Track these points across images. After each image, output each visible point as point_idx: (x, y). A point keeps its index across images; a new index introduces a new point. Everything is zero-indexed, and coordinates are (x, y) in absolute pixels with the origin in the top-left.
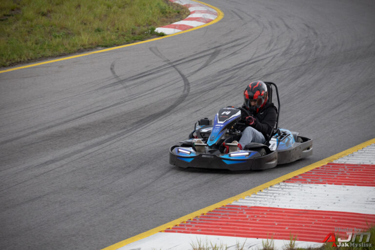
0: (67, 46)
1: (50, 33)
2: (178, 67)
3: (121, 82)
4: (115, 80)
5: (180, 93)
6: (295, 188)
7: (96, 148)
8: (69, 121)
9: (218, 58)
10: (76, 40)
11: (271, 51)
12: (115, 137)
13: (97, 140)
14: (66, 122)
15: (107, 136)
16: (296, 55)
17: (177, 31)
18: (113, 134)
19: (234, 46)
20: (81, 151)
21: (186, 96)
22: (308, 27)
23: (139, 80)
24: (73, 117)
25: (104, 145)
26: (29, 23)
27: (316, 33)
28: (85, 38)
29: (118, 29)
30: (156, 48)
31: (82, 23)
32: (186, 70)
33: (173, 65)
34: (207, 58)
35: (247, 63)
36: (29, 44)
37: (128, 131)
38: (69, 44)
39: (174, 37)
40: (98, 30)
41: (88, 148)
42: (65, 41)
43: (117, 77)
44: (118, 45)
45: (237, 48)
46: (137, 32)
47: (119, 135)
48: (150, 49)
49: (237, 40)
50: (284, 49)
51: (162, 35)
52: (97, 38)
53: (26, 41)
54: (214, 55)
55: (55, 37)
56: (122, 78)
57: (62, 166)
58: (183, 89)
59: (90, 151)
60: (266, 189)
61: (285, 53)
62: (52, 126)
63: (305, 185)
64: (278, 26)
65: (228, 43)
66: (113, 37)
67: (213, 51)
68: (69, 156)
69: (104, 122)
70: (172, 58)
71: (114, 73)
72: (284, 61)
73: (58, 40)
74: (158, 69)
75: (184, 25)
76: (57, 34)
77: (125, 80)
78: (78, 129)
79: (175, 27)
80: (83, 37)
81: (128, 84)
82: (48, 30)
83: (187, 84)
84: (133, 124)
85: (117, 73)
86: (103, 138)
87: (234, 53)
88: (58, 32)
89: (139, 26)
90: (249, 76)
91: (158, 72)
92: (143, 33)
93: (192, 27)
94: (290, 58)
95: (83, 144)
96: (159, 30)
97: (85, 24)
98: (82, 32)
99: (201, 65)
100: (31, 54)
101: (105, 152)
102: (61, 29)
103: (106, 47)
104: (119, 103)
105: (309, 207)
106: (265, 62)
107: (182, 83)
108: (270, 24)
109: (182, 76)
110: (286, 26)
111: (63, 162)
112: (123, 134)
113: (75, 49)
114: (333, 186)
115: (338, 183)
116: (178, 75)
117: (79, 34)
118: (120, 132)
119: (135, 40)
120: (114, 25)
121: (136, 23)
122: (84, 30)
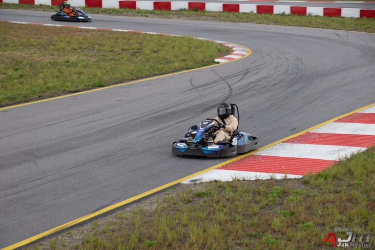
0: (167, 69)
1: (158, 61)
2: (227, 80)
3: (195, 88)
4: (192, 87)
5: (227, 94)
6: (289, 146)
7: (181, 124)
8: (167, 109)
9: (248, 75)
10: (171, 65)
11: (277, 72)
12: (191, 118)
13: (182, 119)
14: (165, 110)
15: (187, 117)
16: (291, 74)
17: (227, 61)
18: (190, 116)
19: (257, 69)
20: (172, 125)
21: (230, 95)
22: (297, 59)
23: (205, 87)
24: (169, 107)
25: (185, 122)
26: (147, 56)
27: (301, 62)
28: (177, 65)
29: (194, 60)
30: (215, 70)
31: (175, 56)
32: (230, 82)
33: (224, 79)
34: (242, 75)
35: (264, 78)
36: (147, 67)
37: (199, 115)
38: (168, 67)
39: (225, 64)
40: (184, 60)
41: (176, 123)
42: (166, 66)
43: (193, 85)
44: (194, 68)
45: (258, 70)
46: (205, 61)
47: (194, 117)
48: (212, 70)
49: (258, 66)
50: (284, 71)
51: (218, 63)
52: (183, 64)
53: (145, 66)
54: (246, 74)
55: (161, 64)
56: (196, 86)
57: (162, 133)
58: (228, 92)
59: (178, 125)
60: (272, 146)
61: (285, 73)
62: (158, 112)
63: (293, 144)
64: (281, 58)
65: (254, 67)
66: (192, 64)
67: (245, 72)
68: (166, 128)
69: (185, 110)
70: (223, 76)
71: (191, 83)
72: (284, 77)
73: (162, 65)
74: (216, 81)
75: (230, 58)
76: (162, 62)
77: (198, 87)
78: (172, 113)
79: (225, 59)
80: (176, 64)
81: (199, 89)
82: (157, 60)
83: (231, 89)
84: (201, 111)
85: (193, 83)
86: (185, 118)
87: (257, 73)
88: (162, 61)
89: (206, 58)
90: (265, 85)
91: (215, 83)
92: (208, 62)
93: (234, 59)
94: (288, 76)
95: (174, 121)
96: (216, 60)
97: (177, 57)
98: (175, 61)
99: (239, 79)
100: (148, 73)
101: (185, 126)
102: (164, 59)
103: (188, 69)
104: (193, 100)
105: (295, 157)
106: (274, 77)
107: (228, 89)
108: (277, 57)
109: (229, 85)
110: (286, 58)
111: (163, 131)
112: (196, 116)
113: (171, 70)
114: (309, 145)
115: (312, 143)
116: (226, 85)
117: (173, 62)
118: (194, 115)
119: (203, 66)
120: (192, 58)
121: (204, 56)
122: (176, 60)
